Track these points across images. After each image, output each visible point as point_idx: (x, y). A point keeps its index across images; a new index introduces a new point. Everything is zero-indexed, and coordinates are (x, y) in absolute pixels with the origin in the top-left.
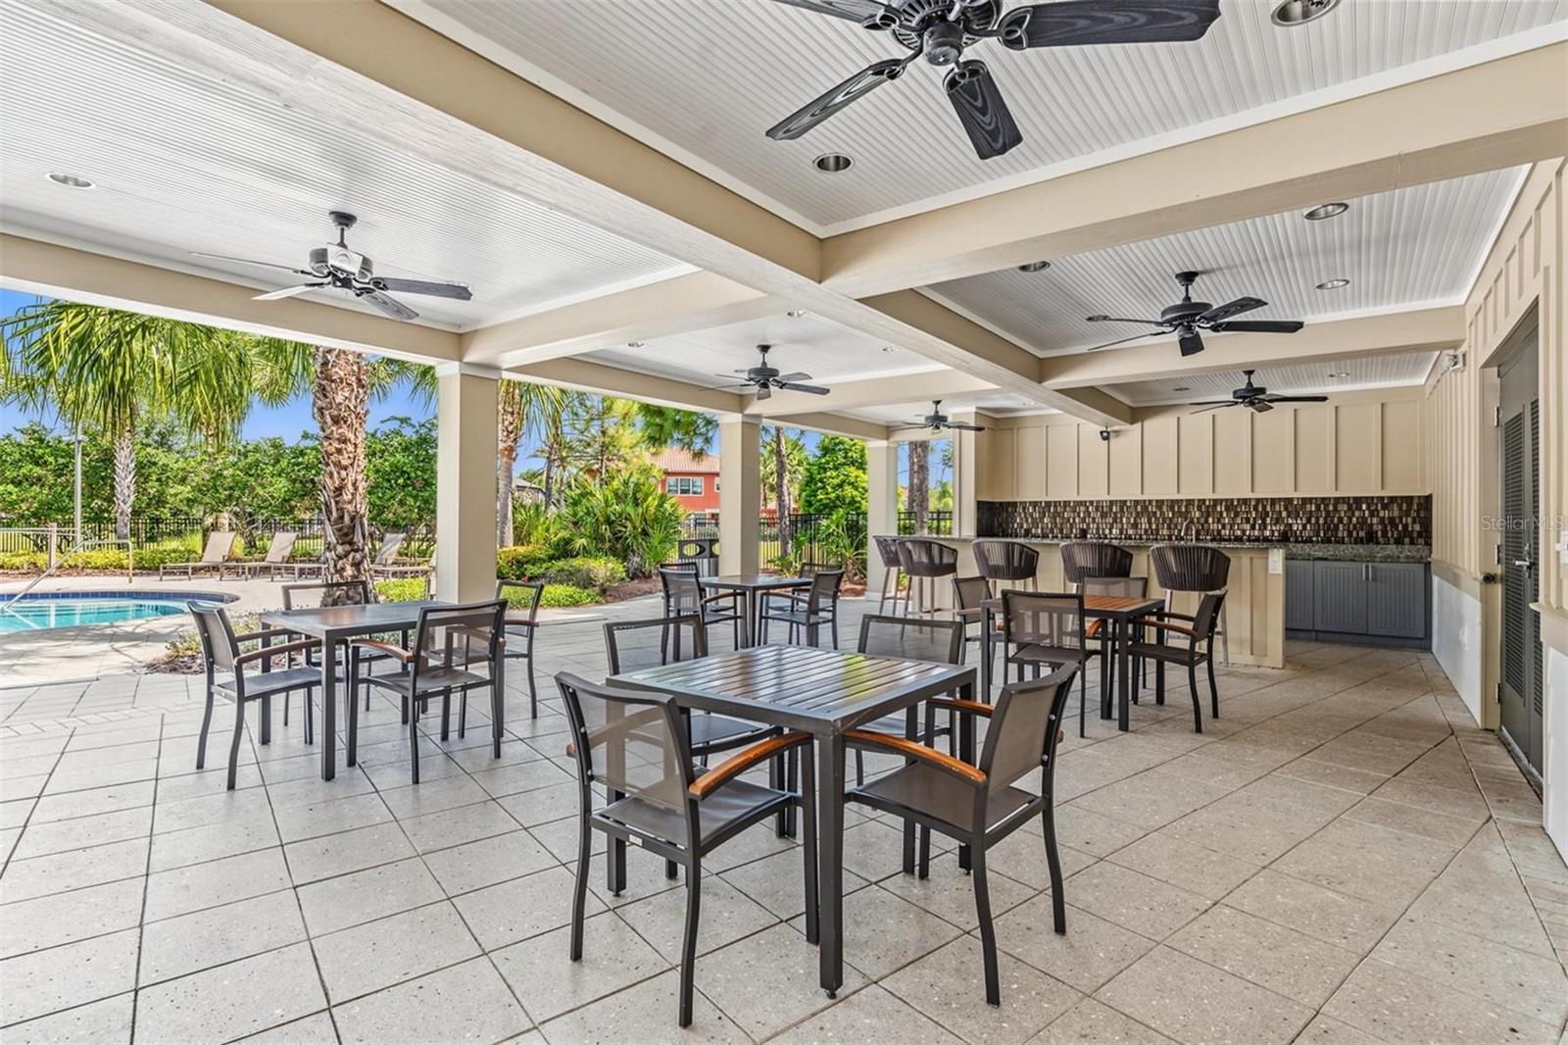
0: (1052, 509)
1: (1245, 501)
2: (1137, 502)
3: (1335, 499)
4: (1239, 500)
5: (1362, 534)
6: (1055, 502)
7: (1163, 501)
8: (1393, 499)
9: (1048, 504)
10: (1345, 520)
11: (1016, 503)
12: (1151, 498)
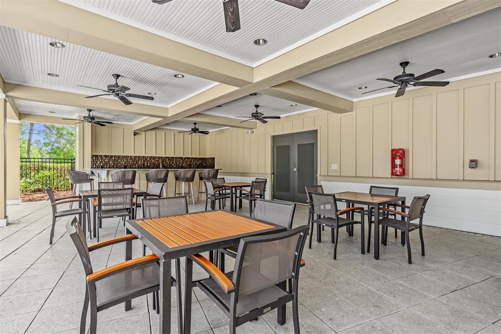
0: (113, 159)
1: (173, 158)
2: (144, 157)
3: (192, 158)
4: (171, 157)
5: (196, 166)
6: (114, 156)
7: (151, 157)
8: (201, 158)
9: (112, 156)
10: (193, 163)
11: (98, 155)
12: (148, 156)
